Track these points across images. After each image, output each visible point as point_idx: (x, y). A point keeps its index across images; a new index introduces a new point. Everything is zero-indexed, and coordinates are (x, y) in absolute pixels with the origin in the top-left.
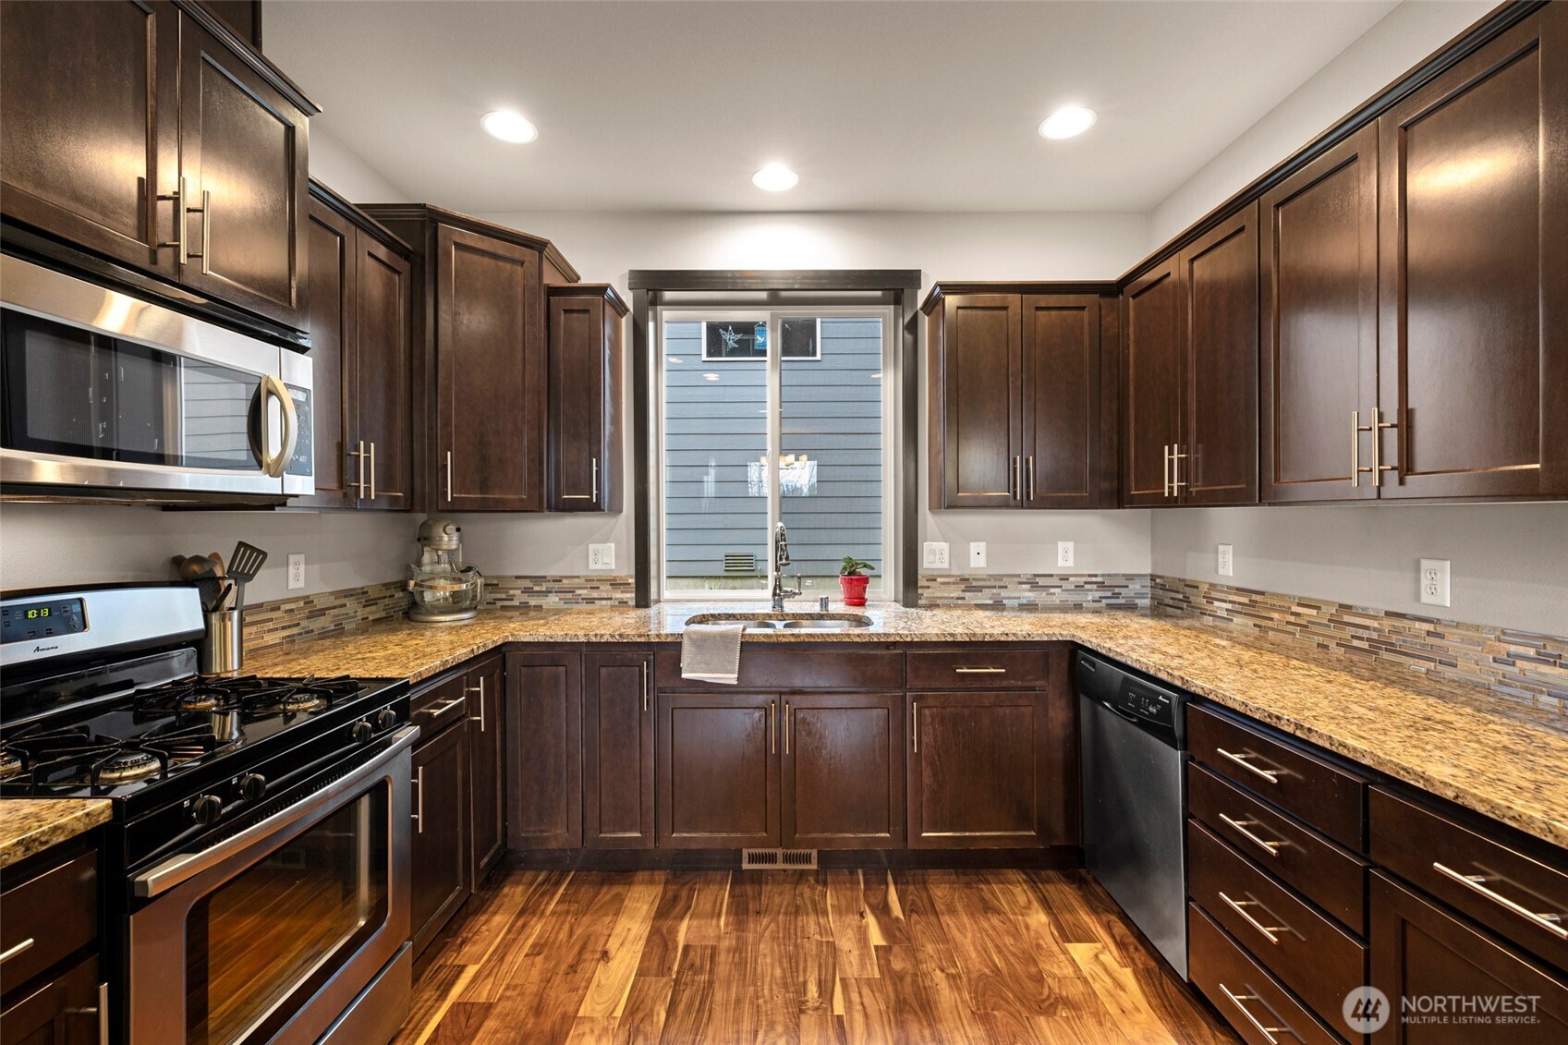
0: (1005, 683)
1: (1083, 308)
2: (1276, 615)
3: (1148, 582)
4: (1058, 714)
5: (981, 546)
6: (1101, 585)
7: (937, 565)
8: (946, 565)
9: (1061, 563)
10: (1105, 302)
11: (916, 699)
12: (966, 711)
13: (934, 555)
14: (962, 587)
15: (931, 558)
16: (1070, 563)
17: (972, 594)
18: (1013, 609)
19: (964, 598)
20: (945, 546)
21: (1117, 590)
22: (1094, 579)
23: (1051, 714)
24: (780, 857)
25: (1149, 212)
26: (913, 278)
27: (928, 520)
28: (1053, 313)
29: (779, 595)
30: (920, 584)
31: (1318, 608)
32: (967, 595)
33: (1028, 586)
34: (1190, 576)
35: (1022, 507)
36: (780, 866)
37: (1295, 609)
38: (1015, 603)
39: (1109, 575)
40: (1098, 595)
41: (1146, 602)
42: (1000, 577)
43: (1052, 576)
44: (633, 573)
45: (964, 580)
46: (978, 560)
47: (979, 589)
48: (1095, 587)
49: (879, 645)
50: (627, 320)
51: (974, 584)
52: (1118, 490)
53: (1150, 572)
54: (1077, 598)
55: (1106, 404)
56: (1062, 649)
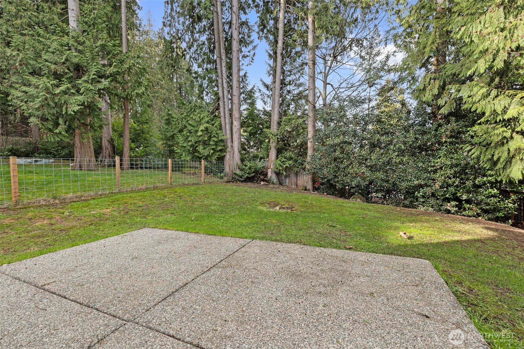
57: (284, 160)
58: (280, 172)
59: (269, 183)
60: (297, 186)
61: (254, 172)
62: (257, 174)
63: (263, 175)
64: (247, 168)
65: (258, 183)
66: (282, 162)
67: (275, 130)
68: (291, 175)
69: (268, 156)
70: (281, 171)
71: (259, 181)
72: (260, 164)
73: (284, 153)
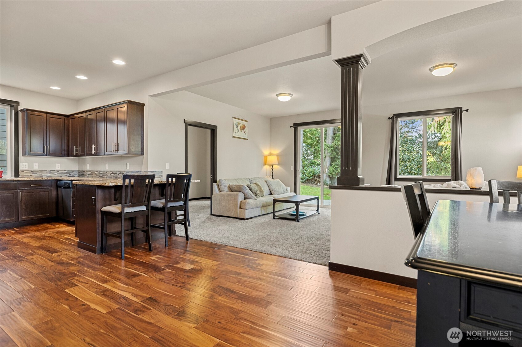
0: (42, 188)
1: (61, 119)
2: (94, 174)
3: (77, 172)
4: (54, 193)
5: (37, 164)
6: (67, 173)
7: (24, 168)
8: (27, 168)
9: (57, 168)
10: (65, 118)
11: (21, 191)
12: (33, 193)
13: (23, 166)
14: (32, 173)
16: (59, 168)
17: (34, 175)
19: (32, 175)
20: (26, 164)
21: (70, 174)
22: (65, 171)
23: (52, 193)
25: (78, 101)
26: (17, 103)
27: (22, 158)
28: (54, 119)
30: (19, 172)
31: (97, 172)
33: (49, 173)
34: (83, 170)
35: (47, 156)
37: (96, 172)
38: (46, 176)
39: (68, 171)
40: (66, 174)
41: (77, 176)
43: (55, 171)
45: (32, 171)
46: (36, 167)
47: (37, 173)
48: (65, 173)
51: (35, 172)
52: (68, 153)
53: (77, 170)
54: (61, 175)
55: (66, 137)
56: (54, 181)
57: (336, 167)
58: (333, 176)
61: (312, 176)
62: (314, 177)
63: (319, 178)
64: (308, 172)
66: (335, 169)
67: (330, 143)
70: (334, 175)
71: (316, 183)
72: (317, 170)
73: (337, 161)
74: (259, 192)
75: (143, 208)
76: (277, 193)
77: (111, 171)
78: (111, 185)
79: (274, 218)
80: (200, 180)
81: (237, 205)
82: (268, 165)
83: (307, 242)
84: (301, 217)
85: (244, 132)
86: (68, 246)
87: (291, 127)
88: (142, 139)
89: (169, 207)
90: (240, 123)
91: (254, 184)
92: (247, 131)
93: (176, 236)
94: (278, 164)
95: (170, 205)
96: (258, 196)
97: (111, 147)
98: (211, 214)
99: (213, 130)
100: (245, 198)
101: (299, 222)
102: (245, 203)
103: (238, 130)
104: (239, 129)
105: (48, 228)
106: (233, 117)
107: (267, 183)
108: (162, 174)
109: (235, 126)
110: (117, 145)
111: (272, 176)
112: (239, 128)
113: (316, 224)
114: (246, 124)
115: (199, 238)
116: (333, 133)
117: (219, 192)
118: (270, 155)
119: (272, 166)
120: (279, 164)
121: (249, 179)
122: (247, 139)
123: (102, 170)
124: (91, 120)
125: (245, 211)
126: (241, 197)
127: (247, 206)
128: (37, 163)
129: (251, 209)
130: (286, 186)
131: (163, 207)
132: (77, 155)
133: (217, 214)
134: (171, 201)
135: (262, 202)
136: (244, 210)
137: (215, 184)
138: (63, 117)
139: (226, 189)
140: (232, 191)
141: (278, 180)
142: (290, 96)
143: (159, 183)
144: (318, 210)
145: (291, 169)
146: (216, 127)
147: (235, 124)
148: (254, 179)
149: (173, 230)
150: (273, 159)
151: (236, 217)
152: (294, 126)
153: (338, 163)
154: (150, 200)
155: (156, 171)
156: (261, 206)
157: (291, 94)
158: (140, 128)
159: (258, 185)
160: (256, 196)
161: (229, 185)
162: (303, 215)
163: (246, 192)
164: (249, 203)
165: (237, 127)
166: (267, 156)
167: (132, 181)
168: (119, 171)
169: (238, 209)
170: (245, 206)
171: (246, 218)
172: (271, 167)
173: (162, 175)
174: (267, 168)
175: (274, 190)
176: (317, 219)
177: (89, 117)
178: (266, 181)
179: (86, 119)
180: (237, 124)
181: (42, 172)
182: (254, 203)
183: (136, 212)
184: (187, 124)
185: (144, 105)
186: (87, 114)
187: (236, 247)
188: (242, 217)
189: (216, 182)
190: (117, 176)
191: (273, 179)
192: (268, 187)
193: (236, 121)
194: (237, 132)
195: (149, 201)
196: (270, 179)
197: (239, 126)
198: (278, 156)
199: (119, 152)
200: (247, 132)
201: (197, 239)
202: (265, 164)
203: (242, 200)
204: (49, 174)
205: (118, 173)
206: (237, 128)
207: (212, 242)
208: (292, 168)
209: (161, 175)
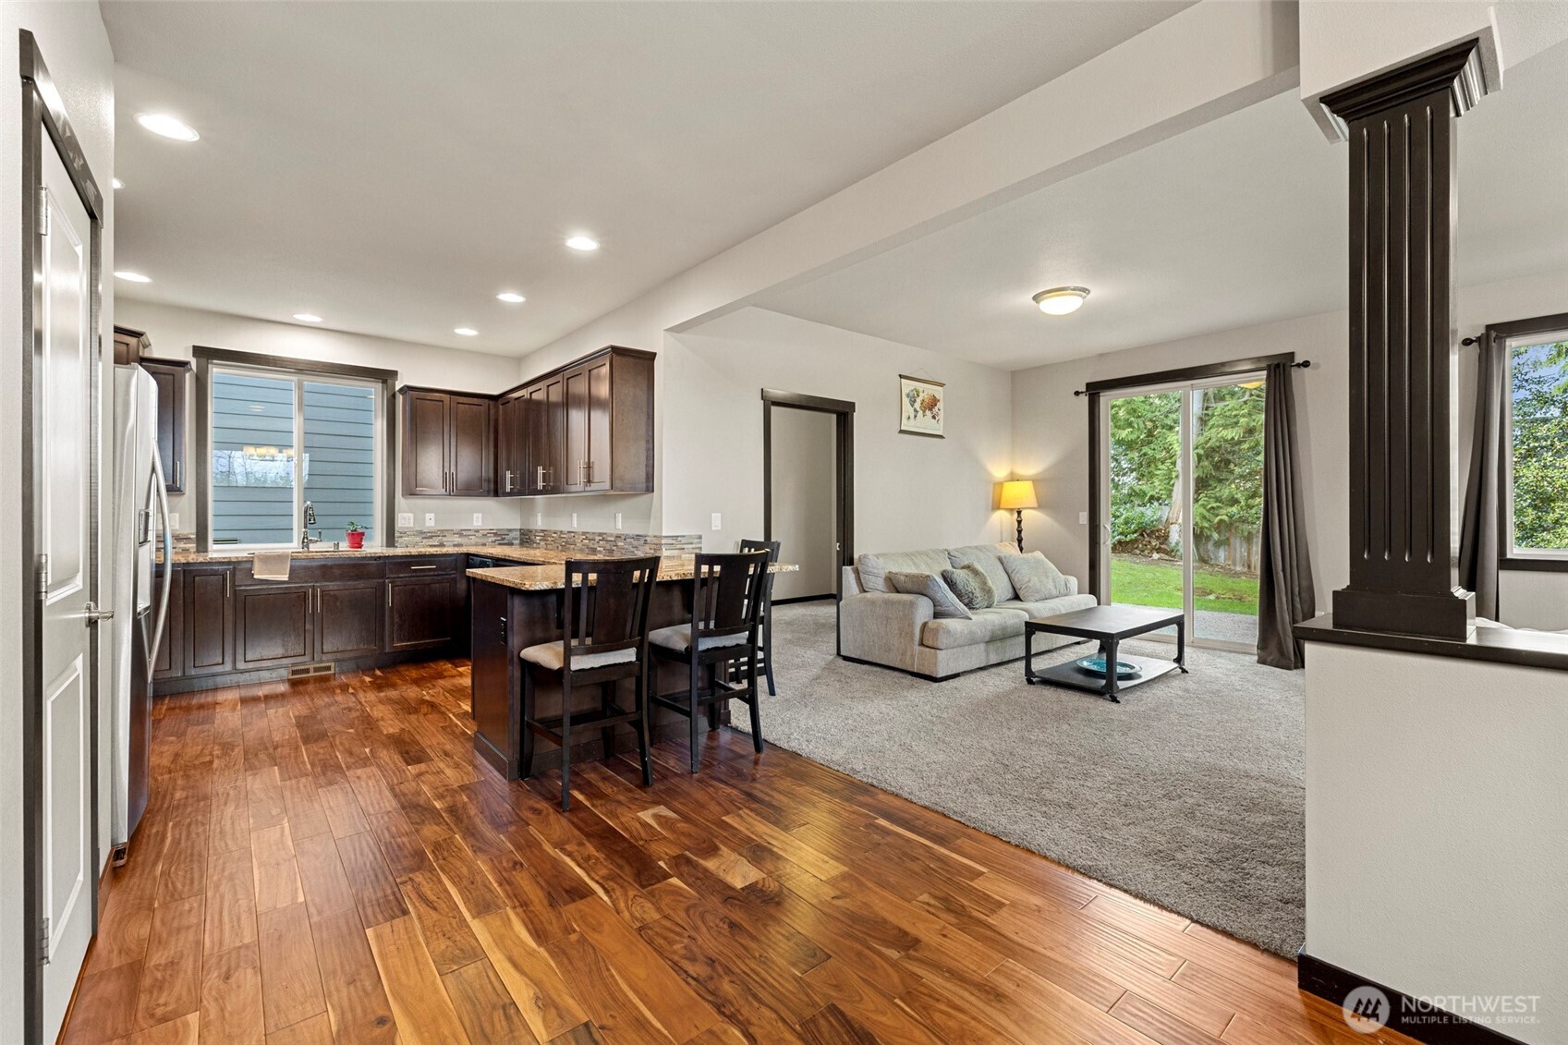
0: (436, 573)
1: (478, 405)
2: (549, 539)
3: (518, 533)
4: (462, 586)
5: (432, 515)
6: (495, 534)
7: (407, 525)
8: (412, 525)
9: (475, 524)
10: (491, 403)
11: (390, 582)
12: (417, 586)
13: (404, 520)
14: (422, 536)
15: (403, 522)
16: (480, 524)
17: (426, 541)
18: (450, 546)
19: (422, 542)
20: (411, 515)
21: (504, 537)
22: (492, 532)
23: (458, 586)
24: (312, 670)
25: (519, 360)
26: (394, 374)
27: (400, 500)
28: (466, 406)
29: (306, 542)
30: (396, 535)
32: (424, 541)
33: (458, 536)
34: (531, 528)
35: (450, 495)
36: (312, 674)
37: (553, 535)
38: (452, 544)
39: (499, 530)
40: (494, 539)
41: (517, 542)
42: (443, 531)
43: (470, 530)
44: (194, 531)
45: (422, 532)
46: (430, 522)
47: (431, 537)
48: (492, 535)
49: (371, 558)
50: (191, 376)
51: (428, 536)
52: (496, 490)
53: (519, 528)
54: (483, 541)
55: (492, 449)
56: (463, 556)
57: (1215, 505)
58: (1201, 532)
59: (1174, 557)
60: (1249, 567)
61: (1135, 532)
62: (1142, 535)
63: (1158, 538)
64: (1121, 520)
65: (1145, 556)
66: (1208, 511)
68: (1232, 540)
69: (1170, 496)
70: (1206, 530)
71: (1146, 552)
72: (1150, 513)
73: (1215, 487)
74: (978, 593)
75: (628, 655)
76: (1037, 596)
77: (584, 533)
78: (537, 588)
79: (1030, 682)
80: (797, 566)
81: (912, 634)
82: (1006, 509)
83: (1165, 804)
84: (1122, 684)
85: (934, 417)
86: (456, 741)
87: (1077, 393)
88: (648, 450)
89: (704, 651)
90: (921, 390)
91: (963, 568)
92: (941, 413)
93: (731, 727)
94: (1036, 505)
95: (706, 644)
96: (977, 606)
97: (578, 474)
98: (839, 654)
99: (843, 414)
100: (937, 615)
101: (1118, 702)
102: (936, 631)
103: (916, 411)
104: (918, 409)
105: (441, 676)
106: (900, 376)
107: (1002, 563)
108: (700, 543)
109: (906, 401)
110: (589, 466)
111: (1020, 540)
112: (917, 405)
113: (1181, 716)
114: (938, 392)
115: (793, 745)
116: (1200, 406)
117: (861, 592)
118: (1012, 480)
119: (1019, 513)
120: (1041, 506)
121: (949, 554)
122: (941, 437)
123: (565, 529)
124: (539, 403)
125: (936, 654)
126: (924, 609)
127: (943, 641)
128: (431, 512)
129: (955, 650)
130: (1063, 574)
131: (687, 648)
132: (511, 494)
133: (853, 656)
134: (707, 634)
135: (989, 628)
136: (933, 650)
137: (849, 568)
138: (486, 401)
139: (880, 583)
140: (898, 592)
141: (1038, 554)
142: (1081, 296)
143: (675, 578)
144: (1179, 660)
145: (1081, 523)
146: (852, 405)
147: (908, 395)
148: (963, 551)
149: (722, 711)
150: (1021, 493)
151: (911, 670)
152: (1087, 391)
153: (1218, 495)
154: (647, 627)
155: (684, 536)
156: (987, 639)
157: (1084, 290)
158: (643, 418)
159: (976, 573)
160: (970, 605)
161: (890, 572)
162: (1129, 677)
163: (938, 596)
164: (949, 632)
165: (913, 402)
166: (1001, 484)
167: (593, 577)
168: (600, 534)
169: (917, 648)
170: (937, 639)
171: (939, 676)
172: (1016, 515)
173: (699, 545)
174: (1003, 519)
175: (1026, 588)
176: (1180, 693)
177: (535, 396)
178: (1000, 560)
179: (530, 401)
180: (911, 394)
181: (443, 533)
182: (966, 632)
183: (604, 670)
184: (770, 403)
185: (653, 355)
186: (531, 389)
187: (906, 796)
188: (927, 673)
189: (851, 563)
190: (595, 546)
191: (1021, 549)
192: (1006, 576)
193: (908, 386)
194: (912, 416)
195: (643, 632)
196: (1014, 550)
197: (919, 401)
198: (1036, 481)
199: (594, 486)
200: (941, 416)
201: (785, 746)
202: (996, 506)
203: (926, 620)
204: (457, 540)
205: (597, 538)
206: (912, 406)
207: (831, 765)
208: (1084, 518)
209: (697, 546)
